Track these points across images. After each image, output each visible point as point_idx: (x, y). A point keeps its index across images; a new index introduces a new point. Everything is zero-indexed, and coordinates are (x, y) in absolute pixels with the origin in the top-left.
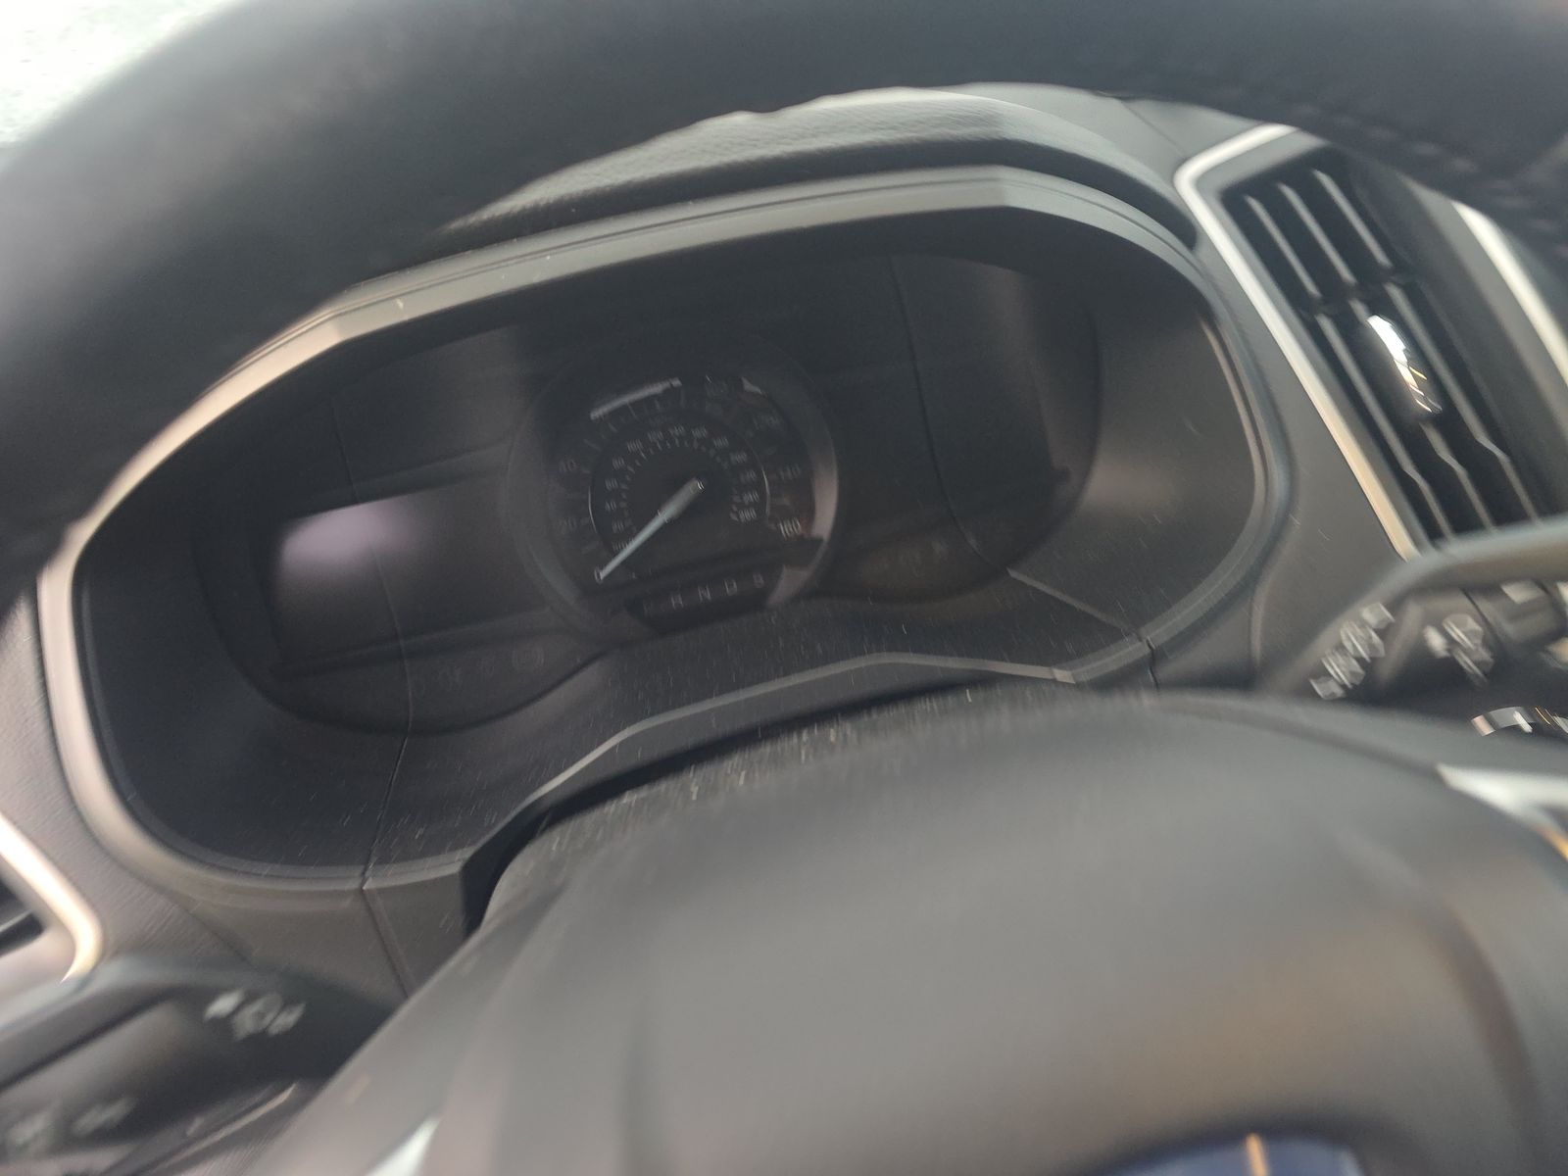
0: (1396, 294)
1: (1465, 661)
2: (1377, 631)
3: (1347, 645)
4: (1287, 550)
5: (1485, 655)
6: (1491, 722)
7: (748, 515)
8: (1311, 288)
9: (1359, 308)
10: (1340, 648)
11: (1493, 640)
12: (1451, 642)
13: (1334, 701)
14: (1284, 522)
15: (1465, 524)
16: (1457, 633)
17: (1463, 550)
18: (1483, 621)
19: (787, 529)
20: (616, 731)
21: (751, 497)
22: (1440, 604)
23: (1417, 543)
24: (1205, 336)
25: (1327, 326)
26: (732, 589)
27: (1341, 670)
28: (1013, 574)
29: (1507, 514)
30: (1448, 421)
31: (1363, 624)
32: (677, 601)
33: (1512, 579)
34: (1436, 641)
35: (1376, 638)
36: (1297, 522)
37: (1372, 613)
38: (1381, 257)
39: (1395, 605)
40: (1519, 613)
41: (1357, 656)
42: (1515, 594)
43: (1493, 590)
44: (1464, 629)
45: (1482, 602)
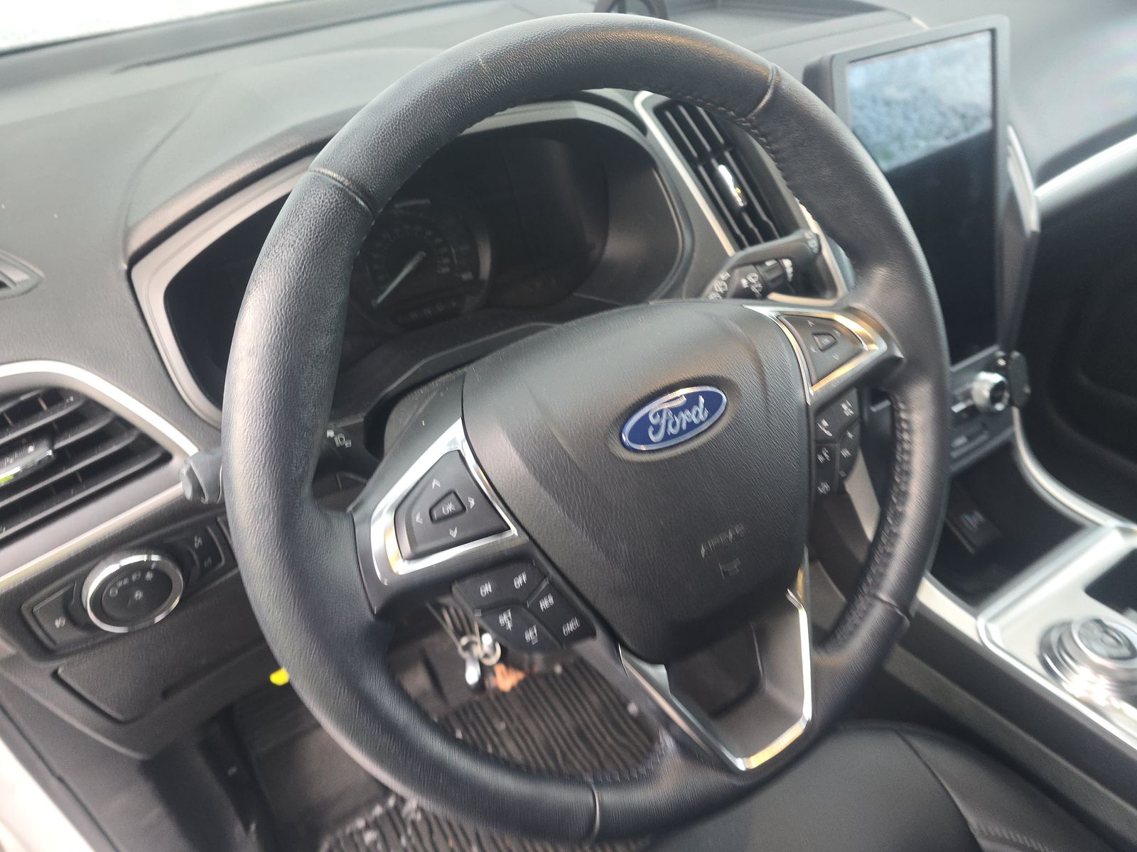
0: (727, 155)
1: (753, 289)
2: (725, 281)
3: (716, 289)
4: (692, 268)
5: (760, 285)
7: (446, 270)
8: (695, 154)
9: (714, 162)
10: (713, 290)
11: (762, 280)
12: (750, 283)
14: (691, 256)
15: (753, 241)
16: (751, 280)
17: (750, 250)
18: (759, 274)
19: (466, 276)
20: (417, 362)
21: (446, 261)
22: (745, 269)
23: (736, 250)
24: (653, 175)
25: (701, 169)
26: (440, 308)
27: (714, 297)
28: (575, 294)
29: (768, 237)
30: (749, 208)
31: (720, 279)
32: (414, 316)
33: (769, 259)
34: (744, 283)
35: (725, 284)
36: (695, 255)
37: (724, 275)
38: (721, 140)
39: (731, 271)
40: (770, 270)
41: (720, 293)
42: (769, 264)
43: (762, 263)
44: (753, 277)
45: (758, 268)
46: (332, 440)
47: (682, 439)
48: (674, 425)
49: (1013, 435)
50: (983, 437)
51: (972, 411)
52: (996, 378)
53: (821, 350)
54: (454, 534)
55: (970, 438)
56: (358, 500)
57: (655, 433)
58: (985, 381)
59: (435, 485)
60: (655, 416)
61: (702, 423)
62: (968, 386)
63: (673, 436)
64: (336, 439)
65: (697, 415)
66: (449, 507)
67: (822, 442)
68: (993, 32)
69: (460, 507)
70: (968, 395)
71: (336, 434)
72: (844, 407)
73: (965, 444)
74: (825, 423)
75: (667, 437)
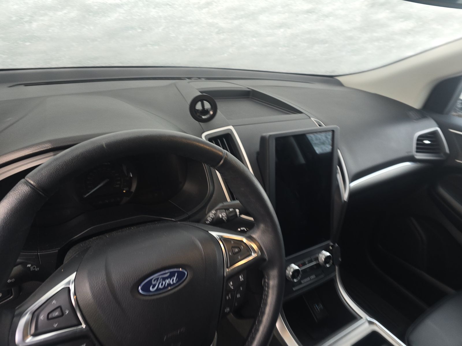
1: (224, 218)
4: (212, 200)
5: (226, 218)
6: (240, 229)
7: (118, 186)
10: (209, 216)
11: (227, 216)
13: (208, 224)
16: (223, 215)
18: (226, 213)
21: (119, 183)
22: (222, 211)
26: (113, 200)
27: (209, 219)
28: (170, 201)
32: (100, 202)
33: (231, 208)
34: (220, 216)
35: (214, 215)
36: (214, 196)
37: (213, 212)
39: (216, 210)
40: (231, 212)
41: (211, 218)
42: (231, 210)
43: (228, 209)
44: (224, 214)
45: (227, 211)
46: (29, 268)
47: (164, 291)
48: (162, 284)
49: (335, 276)
50: (322, 276)
51: (318, 265)
52: (328, 254)
53: (233, 253)
54: (56, 326)
55: (316, 276)
56: (21, 305)
57: (153, 288)
58: (324, 254)
59: (54, 303)
60: (154, 281)
61: (174, 284)
62: (317, 255)
63: (160, 289)
64: (31, 268)
65: (173, 280)
66: (56, 314)
67: (229, 291)
68: (333, 131)
69: (61, 314)
70: (317, 259)
71: (32, 266)
72: (240, 277)
73: (314, 278)
74: (231, 283)
75: (158, 289)
